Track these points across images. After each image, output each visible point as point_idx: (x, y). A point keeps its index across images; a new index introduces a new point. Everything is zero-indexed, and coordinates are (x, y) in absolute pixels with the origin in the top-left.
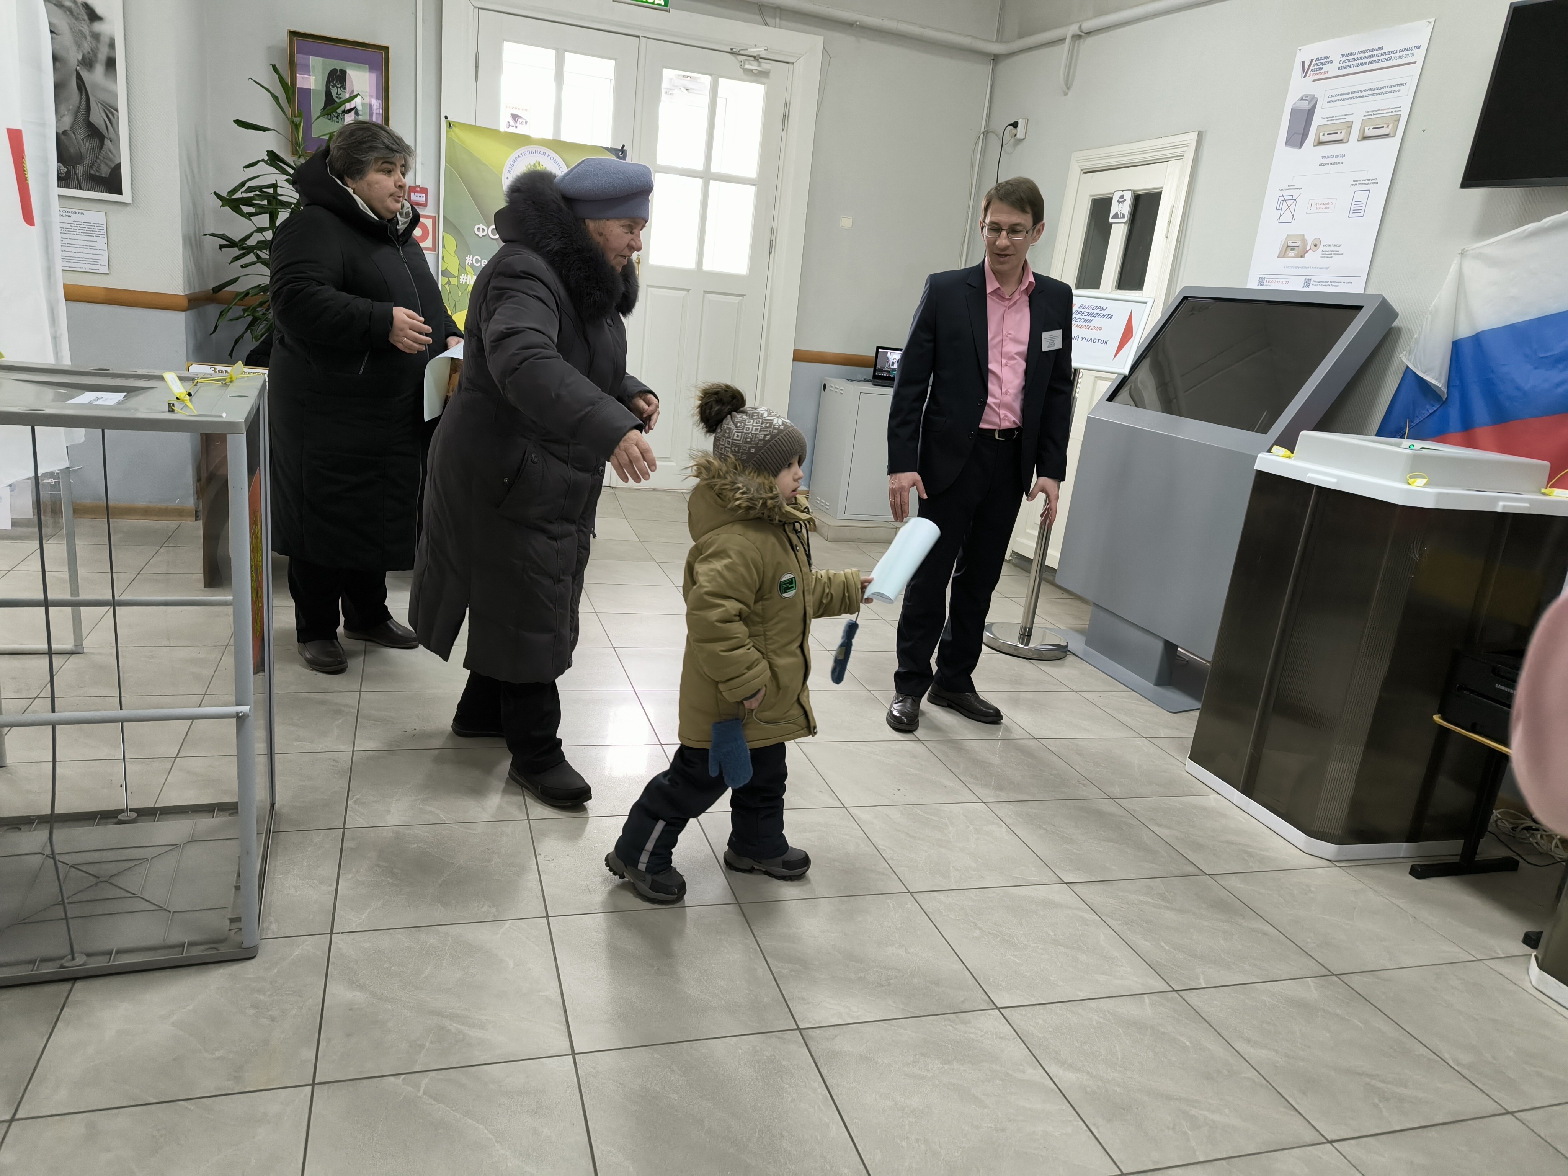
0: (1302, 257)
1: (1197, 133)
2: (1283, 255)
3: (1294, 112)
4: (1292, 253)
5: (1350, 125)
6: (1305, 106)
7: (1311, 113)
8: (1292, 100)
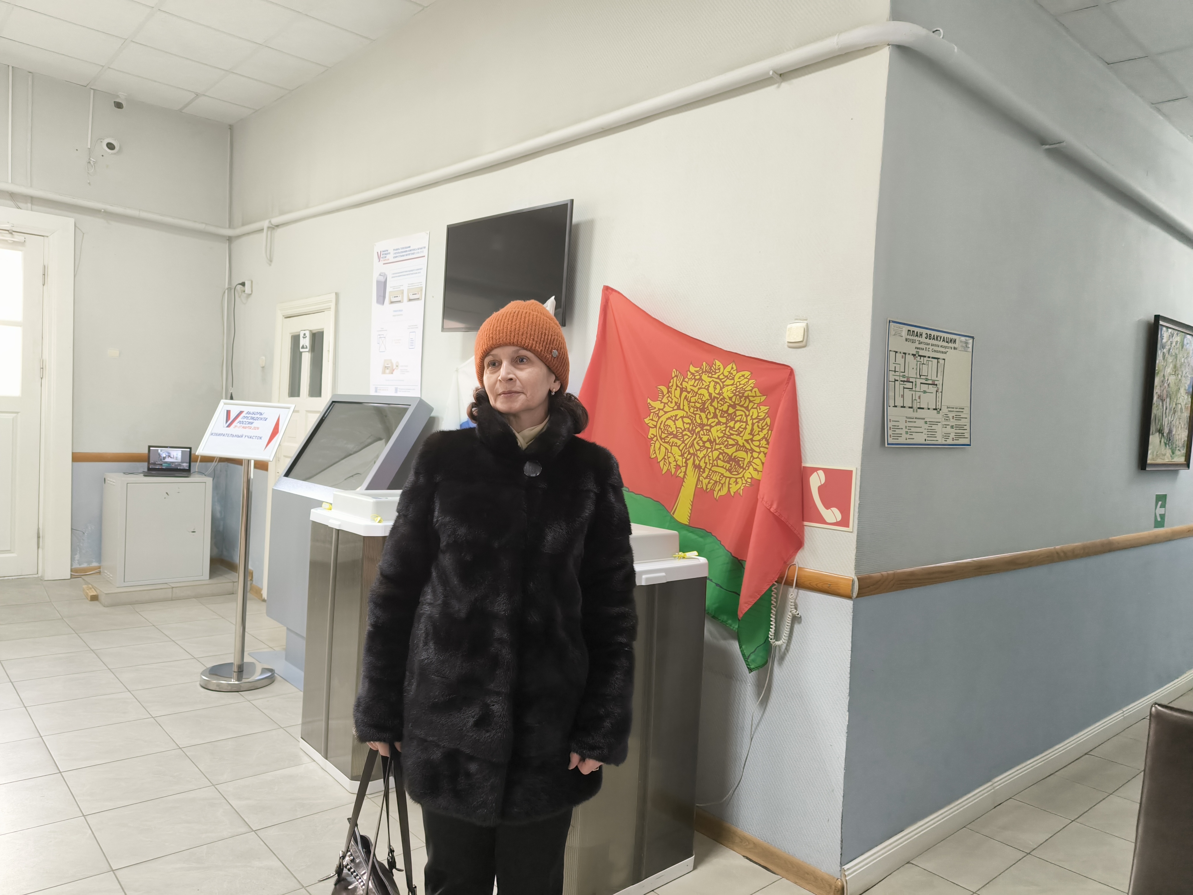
0: (392, 373)
1: (335, 294)
2: (384, 372)
3: (378, 282)
4: (387, 371)
5: (402, 292)
6: (382, 279)
7: (385, 283)
8: (375, 277)
